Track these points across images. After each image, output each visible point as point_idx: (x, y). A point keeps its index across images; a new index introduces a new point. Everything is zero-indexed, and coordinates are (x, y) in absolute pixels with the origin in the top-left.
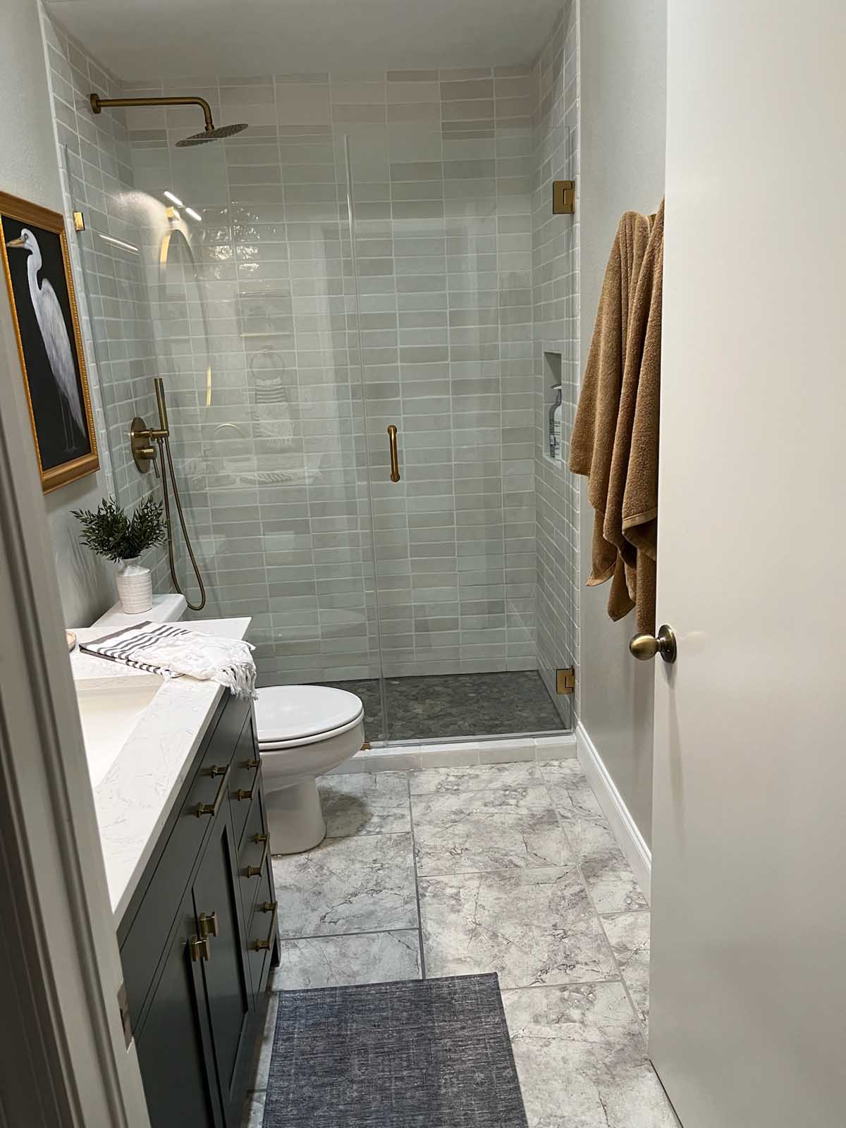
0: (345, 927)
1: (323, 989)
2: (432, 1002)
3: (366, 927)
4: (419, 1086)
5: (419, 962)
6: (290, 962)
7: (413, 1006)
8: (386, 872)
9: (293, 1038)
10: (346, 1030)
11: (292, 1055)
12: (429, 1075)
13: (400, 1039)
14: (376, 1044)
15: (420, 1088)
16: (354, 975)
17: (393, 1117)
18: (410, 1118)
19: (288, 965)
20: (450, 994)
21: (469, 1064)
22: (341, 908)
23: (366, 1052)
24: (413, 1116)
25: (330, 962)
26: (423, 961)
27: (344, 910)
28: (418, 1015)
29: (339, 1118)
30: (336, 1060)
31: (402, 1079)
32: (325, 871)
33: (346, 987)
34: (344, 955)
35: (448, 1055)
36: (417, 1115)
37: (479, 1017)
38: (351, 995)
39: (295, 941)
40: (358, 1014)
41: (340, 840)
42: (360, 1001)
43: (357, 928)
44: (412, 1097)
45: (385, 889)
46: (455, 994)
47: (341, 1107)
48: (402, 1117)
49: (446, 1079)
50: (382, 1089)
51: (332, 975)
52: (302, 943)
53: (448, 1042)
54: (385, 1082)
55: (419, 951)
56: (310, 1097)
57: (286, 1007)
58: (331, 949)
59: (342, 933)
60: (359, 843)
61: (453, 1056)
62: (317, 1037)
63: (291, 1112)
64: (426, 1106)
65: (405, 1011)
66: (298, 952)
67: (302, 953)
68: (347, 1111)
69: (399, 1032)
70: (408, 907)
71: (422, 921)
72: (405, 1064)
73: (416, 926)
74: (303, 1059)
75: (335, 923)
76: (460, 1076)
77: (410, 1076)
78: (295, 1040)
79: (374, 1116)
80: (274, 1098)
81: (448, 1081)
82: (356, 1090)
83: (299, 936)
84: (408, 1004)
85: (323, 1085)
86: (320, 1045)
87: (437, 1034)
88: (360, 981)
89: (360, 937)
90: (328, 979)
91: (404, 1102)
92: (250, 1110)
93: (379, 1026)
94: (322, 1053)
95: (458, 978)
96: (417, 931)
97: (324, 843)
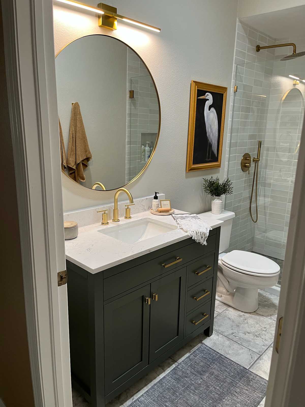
0: (237, 340)
1: (215, 351)
2: (244, 377)
3: (244, 344)
4: (219, 394)
5: (251, 364)
6: (213, 338)
7: (237, 374)
8: (265, 333)
9: (196, 357)
10: (212, 365)
11: (192, 361)
12: (224, 394)
13: (225, 379)
14: (217, 375)
15: (218, 395)
16: (228, 354)
17: (204, 395)
18: (208, 399)
19: (212, 339)
20: (252, 379)
21: (239, 400)
22: (240, 334)
23: (212, 375)
24: (209, 399)
25: (224, 346)
26: (253, 365)
27: (241, 335)
28: (236, 377)
29: (190, 384)
30: (202, 370)
31: (215, 389)
32: (245, 321)
33: (222, 355)
34: (230, 347)
35: (235, 393)
36: (211, 400)
37: (255, 391)
38: (221, 358)
39: (219, 334)
40: (219, 364)
41: (259, 315)
42: (223, 361)
43: (240, 342)
44: (213, 395)
45: (260, 337)
46: (254, 380)
47: (193, 382)
48: (206, 397)
49: (228, 398)
50: (208, 387)
51: (222, 349)
52: (221, 336)
53: (238, 390)
54: (210, 385)
55: (254, 361)
56: (188, 374)
57: (201, 348)
58: (227, 343)
59: (235, 341)
60: (265, 320)
61: (236, 394)
62: (203, 361)
63: (180, 373)
64: (216, 400)
65: (233, 373)
66: (217, 337)
67: (218, 338)
68: (193, 384)
69: (226, 377)
70: (263, 347)
71: (264, 354)
72: (220, 386)
73: (261, 354)
74: (194, 364)
75: (235, 337)
76: (233, 401)
77: (218, 390)
78: (196, 358)
79: (199, 391)
80: (179, 367)
81: (228, 399)
82: (200, 381)
83: (222, 333)
84: (236, 372)
85: (193, 374)
86: (202, 364)
87: (237, 385)
88: (228, 356)
89: (239, 345)
90: (219, 350)
91: (210, 394)
92: (172, 365)
93: (222, 371)
94: (200, 366)
95: (259, 376)
96: (259, 355)
97: (253, 313)
